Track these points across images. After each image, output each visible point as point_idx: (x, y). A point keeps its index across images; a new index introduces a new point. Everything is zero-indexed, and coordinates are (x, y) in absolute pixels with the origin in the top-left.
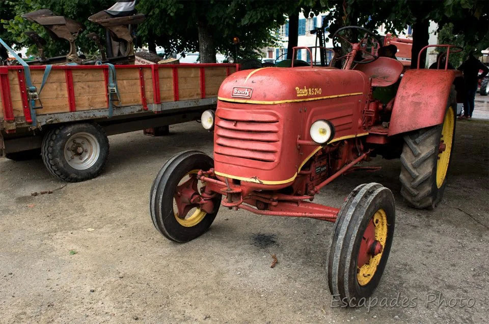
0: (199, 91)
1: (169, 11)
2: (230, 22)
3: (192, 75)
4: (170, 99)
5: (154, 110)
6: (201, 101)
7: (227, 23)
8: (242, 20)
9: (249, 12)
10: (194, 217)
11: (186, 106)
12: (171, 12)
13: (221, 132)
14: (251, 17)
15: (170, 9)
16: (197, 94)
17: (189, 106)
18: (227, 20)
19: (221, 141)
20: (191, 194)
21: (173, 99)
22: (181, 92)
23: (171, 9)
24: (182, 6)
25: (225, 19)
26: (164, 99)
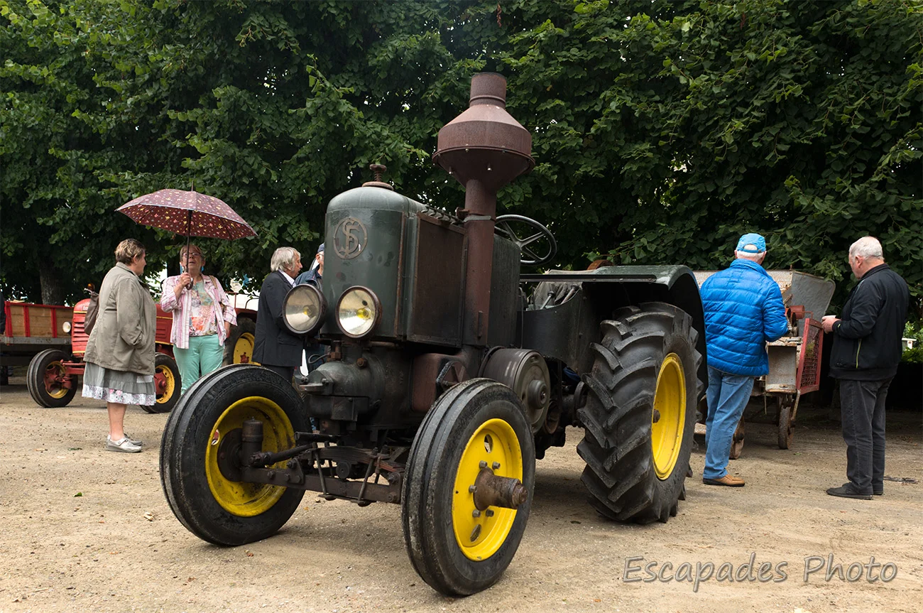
0: (51, 330)
1: (6, 251)
2: (83, 266)
3: (43, 315)
4: (22, 334)
5: (6, 342)
6: (52, 339)
7: (79, 267)
8: (97, 267)
9: (103, 259)
10: (58, 394)
11: (37, 343)
12: (9, 251)
13: (76, 330)
14: (106, 264)
15: (7, 248)
16: (49, 333)
17: (40, 343)
18: (78, 264)
19: (76, 335)
20: (55, 376)
21: (24, 335)
22: (32, 329)
23: (9, 248)
24: (21, 246)
25: (76, 263)
26: (16, 334)
